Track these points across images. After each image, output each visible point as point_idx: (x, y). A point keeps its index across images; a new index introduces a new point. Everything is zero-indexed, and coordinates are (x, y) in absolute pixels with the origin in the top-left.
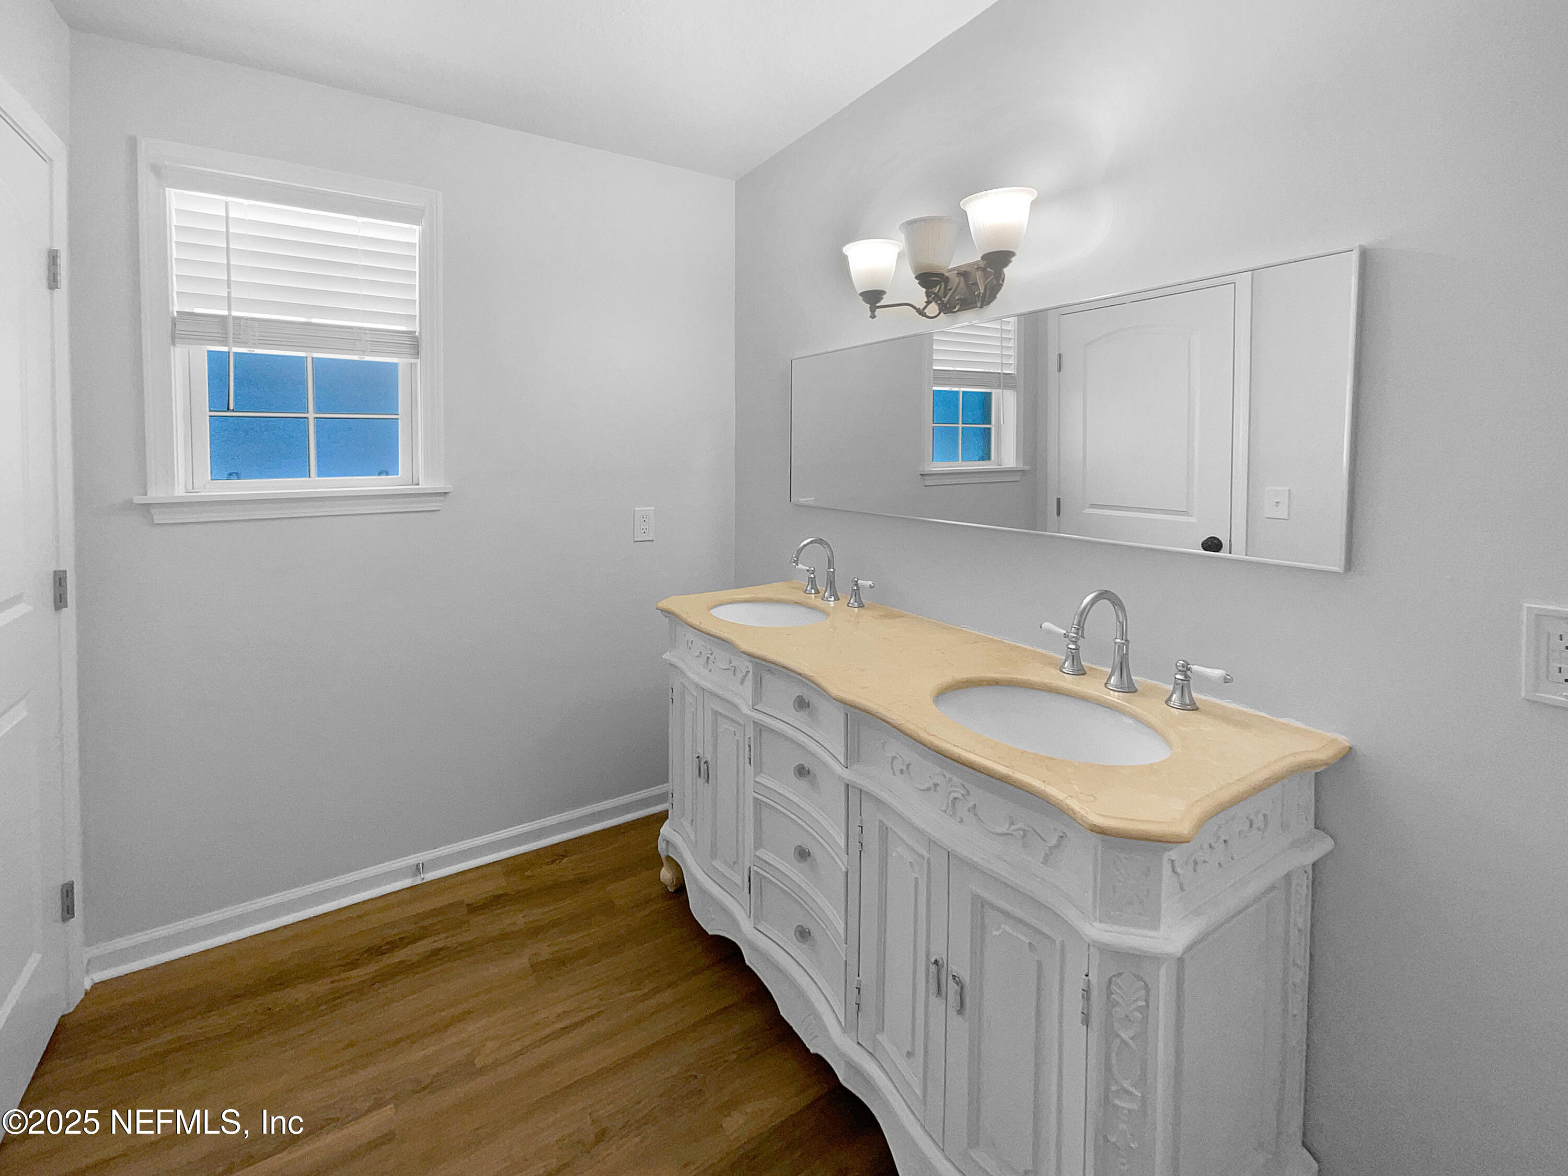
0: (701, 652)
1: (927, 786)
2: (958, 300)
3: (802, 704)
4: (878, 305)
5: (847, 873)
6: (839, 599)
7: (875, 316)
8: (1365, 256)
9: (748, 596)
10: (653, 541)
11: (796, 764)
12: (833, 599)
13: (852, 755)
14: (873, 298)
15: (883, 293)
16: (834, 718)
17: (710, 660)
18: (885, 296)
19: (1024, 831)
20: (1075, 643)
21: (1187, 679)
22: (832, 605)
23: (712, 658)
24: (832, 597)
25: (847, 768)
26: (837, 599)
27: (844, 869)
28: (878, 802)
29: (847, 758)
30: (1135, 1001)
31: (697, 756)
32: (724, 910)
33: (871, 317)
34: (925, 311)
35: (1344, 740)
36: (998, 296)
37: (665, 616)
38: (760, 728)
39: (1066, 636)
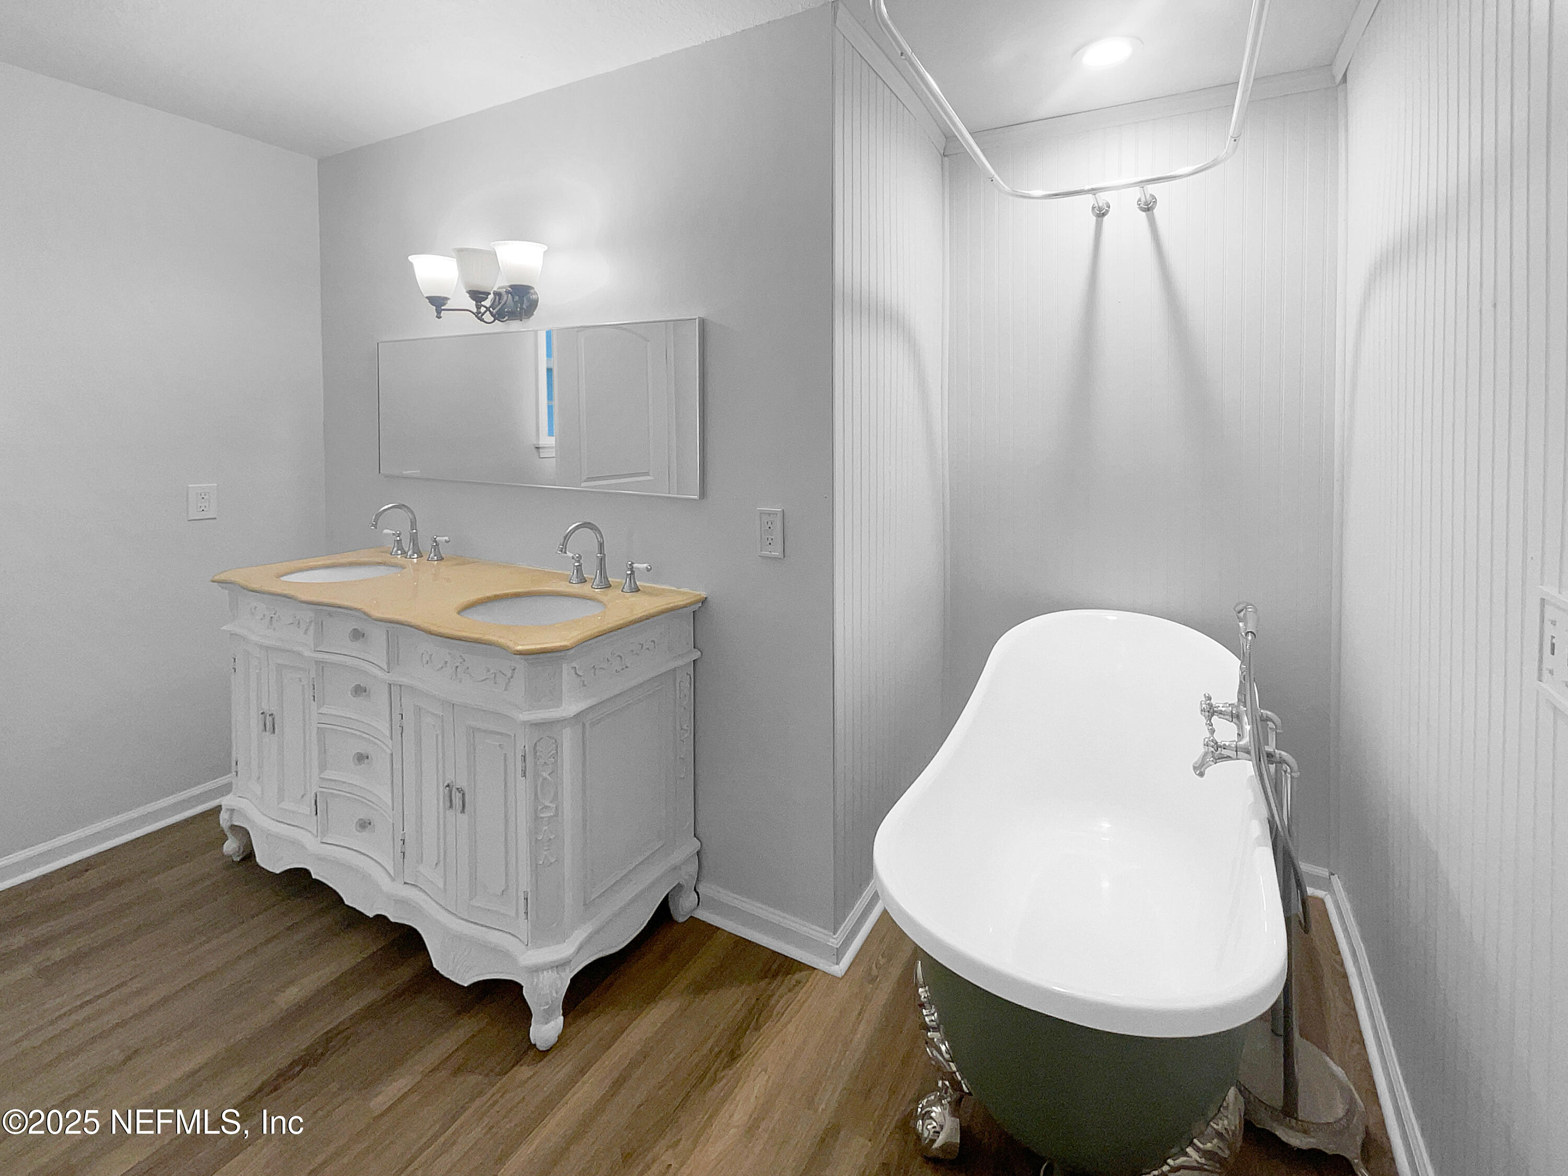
0: (264, 615)
1: (440, 666)
2: (507, 312)
3: (357, 635)
4: (442, 308)
5: (392, 755)
6: (422, 556)
7: (440, 317)
8: (703, 323)
9: (329, 562)
10: (215, 518)
11: (354, 685)
12: (416, 556)
13: (393, 661)
14: (438, 303)
15: (447, 299)
16: (378, 636)
17: (273, 619)
18: (449, 302)
19: (495, 673)
20: (578, 561)
21: (633, 572)
22: (416, 562)
23: (275, 617)
24: (415, 555)
25: (389, 672)
26: (420, 556)
27: (389, 752)
28: (412, 689)
29: (388, 664)
30: (550, 751)
31: (262, 712)
32: (294, 843)
33: (437, 317)
34: (483, 317)
35: (704, 594)
36: (535, 313)
37: (223, 588)
38: (321, 665)
39: (573, 558)
